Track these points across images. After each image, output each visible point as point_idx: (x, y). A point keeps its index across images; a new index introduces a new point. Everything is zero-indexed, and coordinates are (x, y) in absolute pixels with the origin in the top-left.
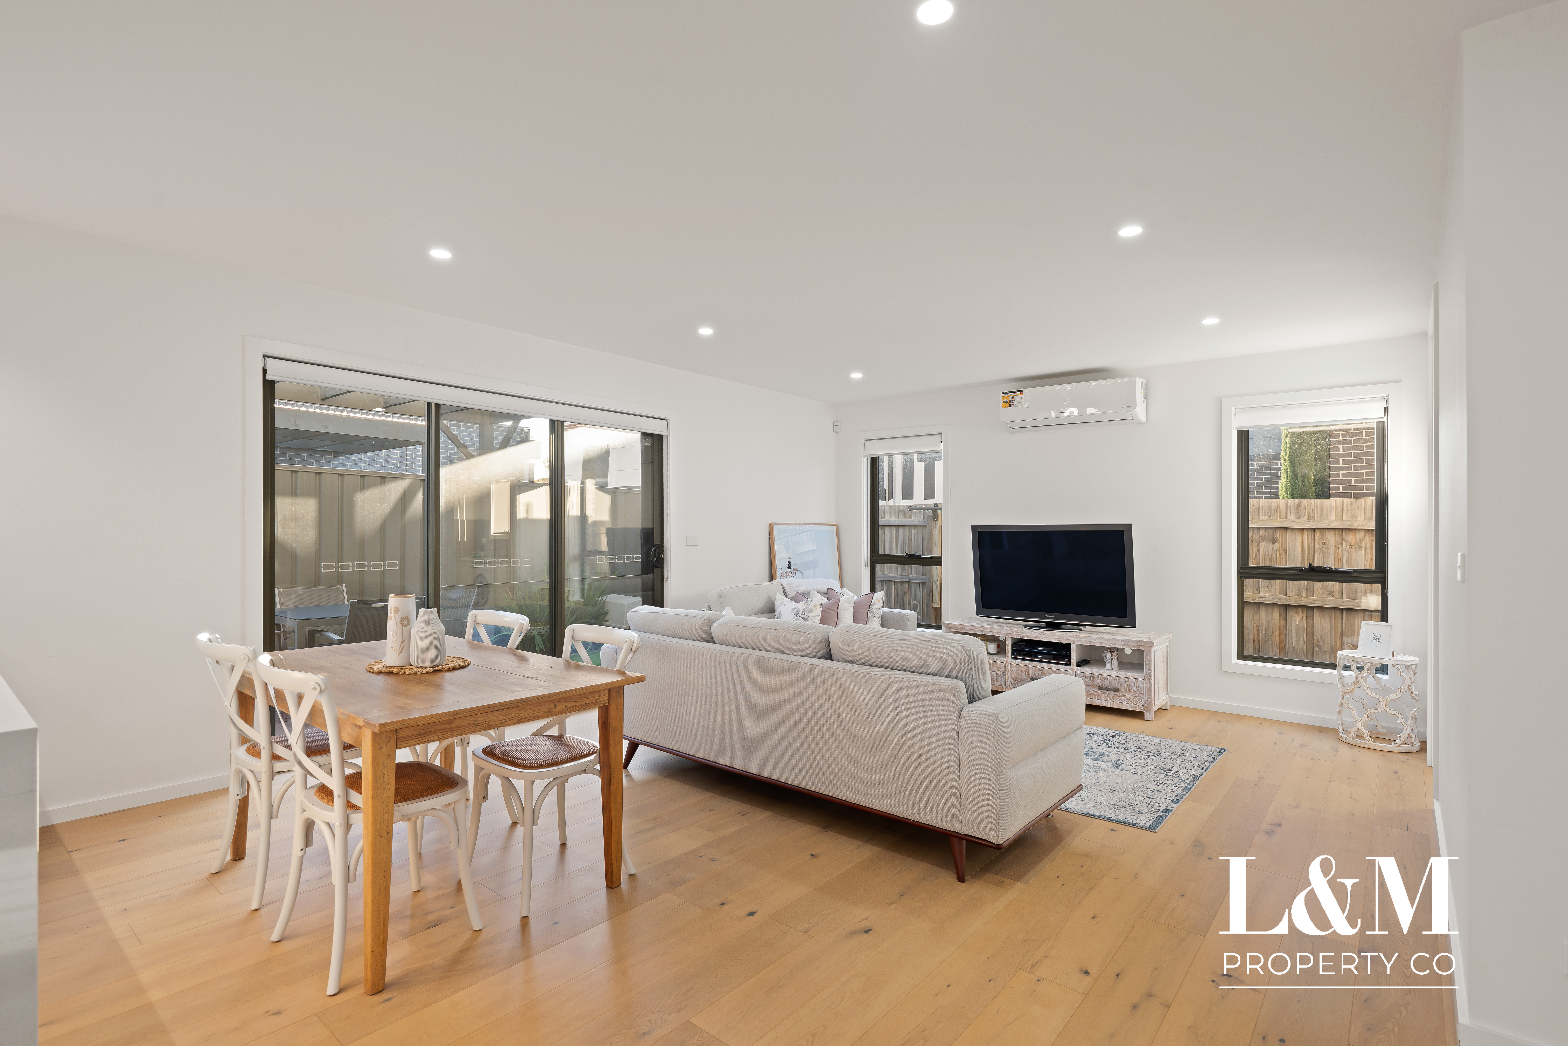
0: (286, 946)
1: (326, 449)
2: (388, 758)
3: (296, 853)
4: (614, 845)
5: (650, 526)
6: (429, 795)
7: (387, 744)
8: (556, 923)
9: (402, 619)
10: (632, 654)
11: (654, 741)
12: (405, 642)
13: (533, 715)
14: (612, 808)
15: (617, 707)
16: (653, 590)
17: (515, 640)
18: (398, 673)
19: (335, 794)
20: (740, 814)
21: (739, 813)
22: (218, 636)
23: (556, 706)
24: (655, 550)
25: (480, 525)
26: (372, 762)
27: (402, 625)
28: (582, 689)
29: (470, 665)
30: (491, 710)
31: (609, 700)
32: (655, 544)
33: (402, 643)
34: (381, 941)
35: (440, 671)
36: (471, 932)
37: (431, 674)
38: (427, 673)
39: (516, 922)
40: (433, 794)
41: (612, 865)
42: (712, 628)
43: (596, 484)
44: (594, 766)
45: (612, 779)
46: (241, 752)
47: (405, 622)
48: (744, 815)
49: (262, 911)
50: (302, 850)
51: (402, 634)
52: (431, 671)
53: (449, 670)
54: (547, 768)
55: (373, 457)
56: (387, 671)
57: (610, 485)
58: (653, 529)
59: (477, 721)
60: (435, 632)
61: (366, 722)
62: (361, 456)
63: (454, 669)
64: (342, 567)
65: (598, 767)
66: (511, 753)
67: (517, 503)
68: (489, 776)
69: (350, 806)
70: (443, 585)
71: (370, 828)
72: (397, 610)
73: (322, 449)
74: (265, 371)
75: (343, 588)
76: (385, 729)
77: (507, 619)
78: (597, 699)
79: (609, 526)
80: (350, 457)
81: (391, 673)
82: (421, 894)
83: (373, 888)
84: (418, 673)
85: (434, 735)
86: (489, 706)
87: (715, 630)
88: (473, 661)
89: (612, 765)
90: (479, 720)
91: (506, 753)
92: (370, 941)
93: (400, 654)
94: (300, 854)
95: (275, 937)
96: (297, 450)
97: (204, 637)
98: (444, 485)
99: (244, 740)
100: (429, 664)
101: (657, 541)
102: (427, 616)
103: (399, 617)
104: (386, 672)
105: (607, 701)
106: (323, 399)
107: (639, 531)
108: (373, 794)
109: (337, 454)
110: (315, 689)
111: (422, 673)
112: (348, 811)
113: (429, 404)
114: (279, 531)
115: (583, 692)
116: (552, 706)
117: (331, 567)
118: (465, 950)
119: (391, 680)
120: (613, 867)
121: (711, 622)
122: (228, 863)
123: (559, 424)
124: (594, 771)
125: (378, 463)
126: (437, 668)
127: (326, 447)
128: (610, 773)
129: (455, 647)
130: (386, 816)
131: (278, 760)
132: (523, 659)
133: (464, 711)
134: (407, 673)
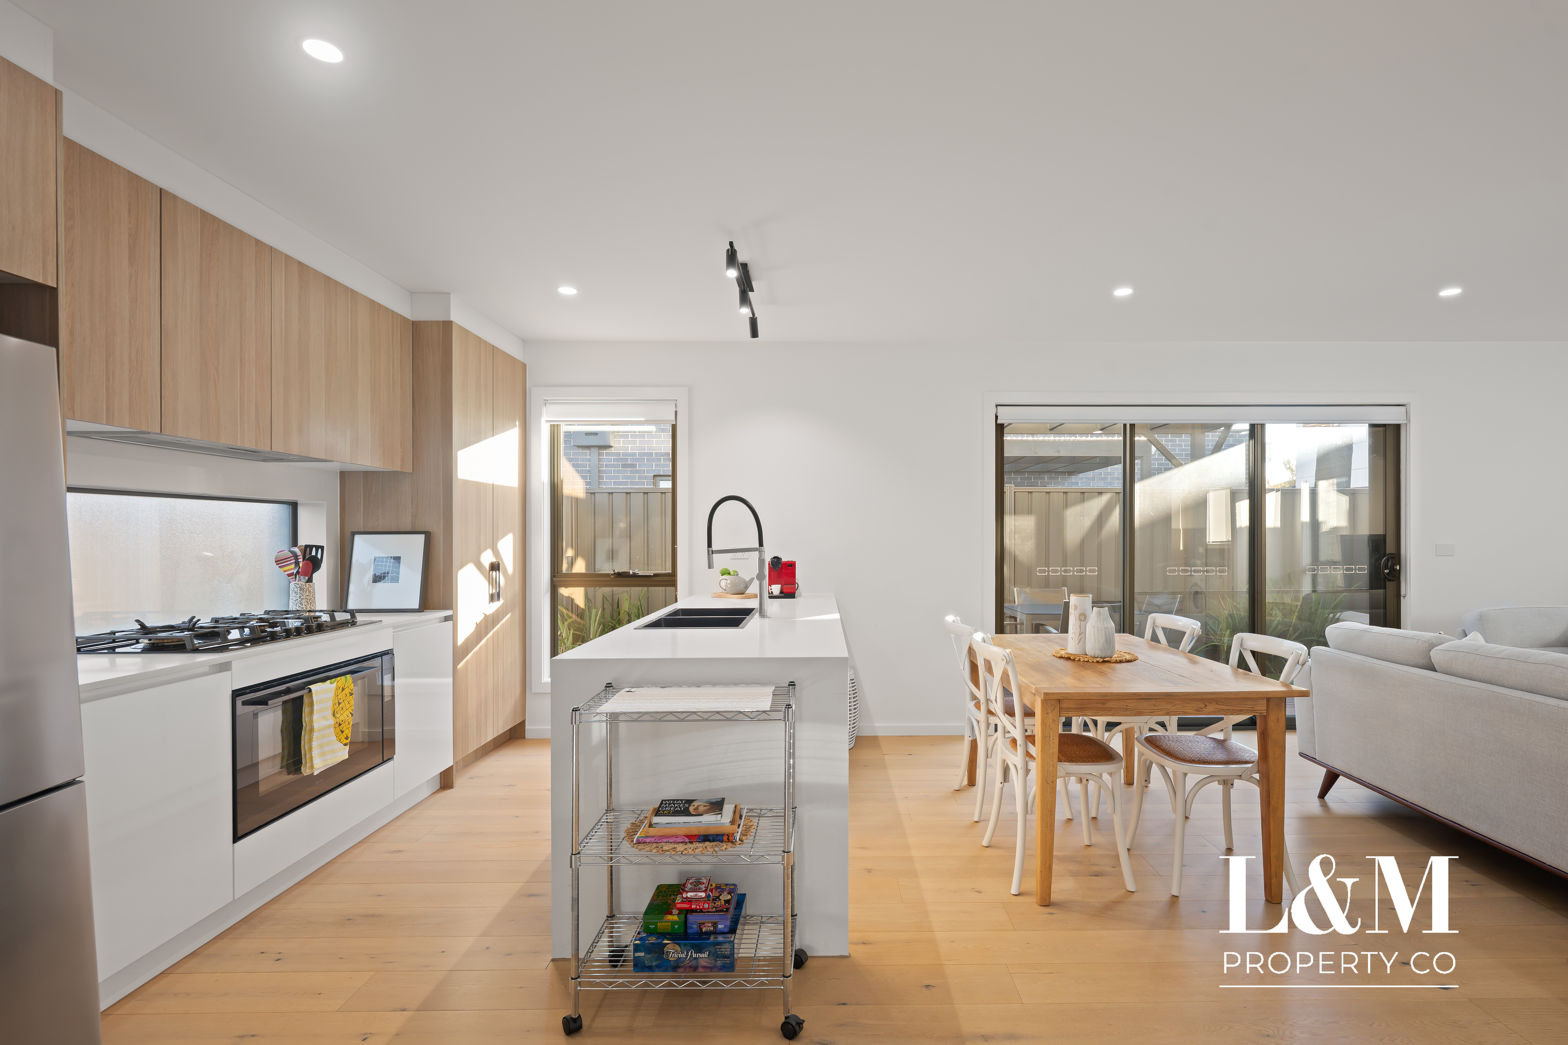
0: (990, 852)
1: (1062, 470)
2: (1053, 722)
3: (998, 785)
4: (1273, 860)
5: (1381, 533)
6: (1089, 762)
7: (1052, 711)
8: (1204, 912)
9: (1080, 615)
10: (1299, 667)
11: (1355, 774)
12: (1082, 633)
13: (1183, 710)
14: (1271, 821)
15: (1278, 719)
16: (1385, 608)
17: (1186, 644)
18: (1074, 660)
19: (1018, 743)
20: (1467, 883)
21: (1467, 881)
22: (959, 619)
23: (1206, 706)
24: (1388, 560)
25: (1197, 533)
26: (1041, 722)
27: (1080, 620)
28: (1231, 693)
29: (1137, 661)
30: (1137, 698)
31: (1267, 710)
32: (1387, 553)
33: (1080, 634)
34: (1047, 866)
35: (1109, 662)
36: (1125, 890)
37: (1100, 664)
38: (1097, 662)
39: (1165, 898)
40: (1092, 762)
41: (1271, 879)
42: (1432, 653)
43: (1338, 484)
44: (1251, 774)
45: (1271, 792)
46: (971, 705)
47: (1083, 617)
48: (1473, 885)
49: (980, 823)
50: (1001, 783)
51: (1080, 627)
52: (1101, 661)
53: (1116, 662)
54: (1199, 764)
55: (1101, 474)
56: (1066, 656)
57: (1353, 485)
58: (1385, 536)
59: (1127, 706)
60: (1106, 628)
61: (1036, 690)
62: (1090, 474)
63: (1121, 662)
64: (1065, 571)
65: (1257, 776)
66: (1169, 744)
67: (1237, 511)
68: (1151, 763)
69: (1028, 754)
70: (1137, 589)
71: (1040, 774)
72: (1076, 607)
73: (1059, 470)
74: (997, 417)
75: (1064, 590)
76: (1048, 697)
77: (1180, 623)
78: (1253, 708)
79: (1345, 533)
80: (1081, 475)
81: (1069, 659)
82: (1090, 848)
83: (1042, 822)
84: (1090, 661)
85: (1090, 711)
86: (1135, 694)
87: (1436, 655)
88: (1140, 657)
89: (1270, 777)
90: (1129, 705)
91: (1165, 744)
92: (1039, 863)
93: (1078, 643)
94: (1001, 786)
95: (985, 843)
96: (1040, 473)
97: (950, 618)
98: (1138, 498)
99: (974, 697)
100: (1100, 655)
101: (1390, 549)
102: (1099, 614)
103: (1077, 612)
104: (1065, 658)
105: (1266, 711)
106: (1051, 429)
107: (1366, 539)
108: (1042, 748)
109: (1071, 473)
110: (1003, 660)
111: (1093, 662)
112: (1027, 759)
113: (1125, 425)
114: (1007, 541)
115: (1232, 696)
116: (1203, 705)
117: (1057, 571)
118: (1116, 903)
119: (1068, 664)
120: (1272, 881)
121: (1432, 646)
122: (965, 786)
123: (1259, 427)
124: (1250, 779)
125: (1105, 479)
126: (1106, 659)
127: (1062, 469)
128: (1269, 785)
129: (1124, 643)
130: (1051, 768)
131: (992, 715)
132: (1194, 662)
133: (1112, 694)
134: (1081, 660)
